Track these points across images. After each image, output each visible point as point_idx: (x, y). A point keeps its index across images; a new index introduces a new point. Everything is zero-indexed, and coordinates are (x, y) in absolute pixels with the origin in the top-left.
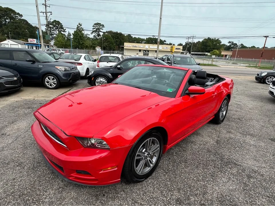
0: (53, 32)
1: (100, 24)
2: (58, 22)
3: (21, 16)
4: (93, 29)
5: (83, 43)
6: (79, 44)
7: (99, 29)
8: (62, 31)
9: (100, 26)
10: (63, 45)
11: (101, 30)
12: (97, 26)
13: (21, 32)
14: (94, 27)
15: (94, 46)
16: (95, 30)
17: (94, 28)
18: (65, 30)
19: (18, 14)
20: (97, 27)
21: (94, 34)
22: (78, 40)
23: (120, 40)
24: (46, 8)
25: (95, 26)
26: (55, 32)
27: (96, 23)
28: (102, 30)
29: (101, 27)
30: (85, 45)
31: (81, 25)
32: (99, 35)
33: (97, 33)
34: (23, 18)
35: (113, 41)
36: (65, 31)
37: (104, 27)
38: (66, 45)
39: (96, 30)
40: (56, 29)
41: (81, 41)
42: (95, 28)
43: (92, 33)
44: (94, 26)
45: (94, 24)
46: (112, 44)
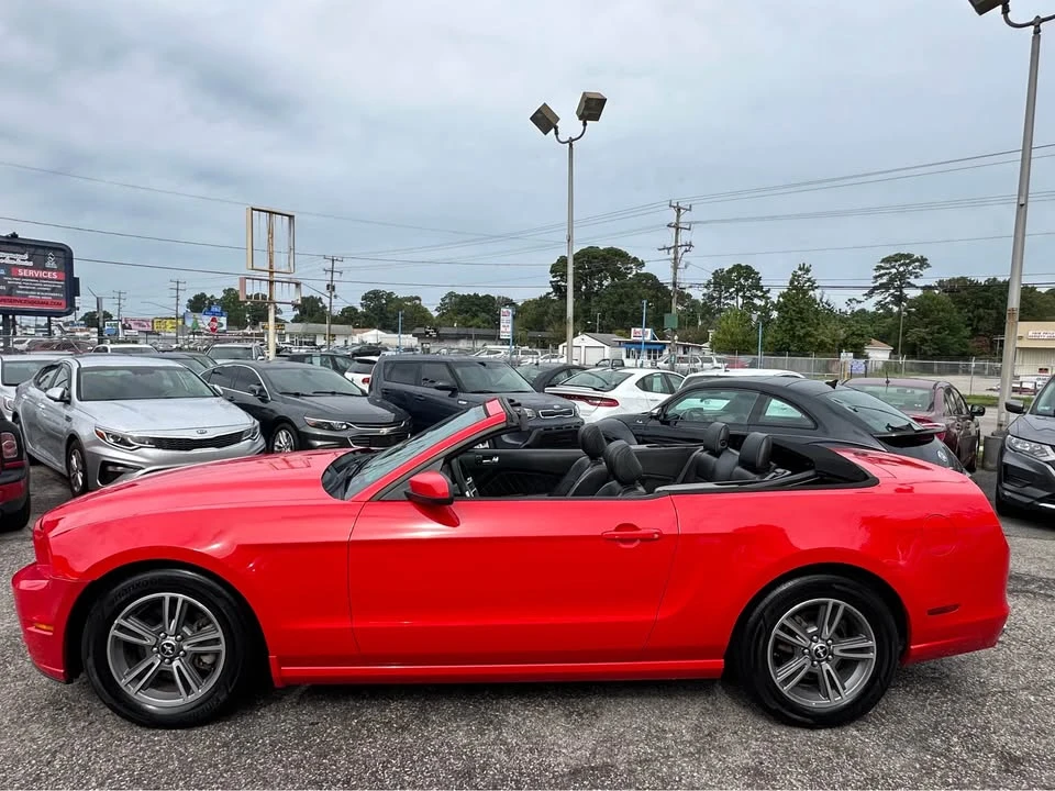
0: (728, 304)
1: (908, 256)
2: (748, 267)
3: (642, 264)
4: (876, 277)
5: (808, 334)
6: (793, 336)
7: (901, 276)
8: (756, 296)
9: (908, 265)
10: (734, 343)
11: (912, 280)
12: (894, 267)
13: (630, 311)
14: (882, 272)
15: (856, 340)
16: (885, 280)
17: (881, 276)
18: (768, 291)
19: (635, 260)
20: (894, 271)
21: (877, 298)
22: (791, 322)
23: (998, 313)
24: (677, 234)
25: (888, 266)
26: (732, 302)
27: (893, 253)
28: (916, 277)
29: (910, 268)
30: (812, 340)
31: (808, 271)
32: (899, 299)
33: (892, 291)
34: (644, 270)
35: (957, 317)
36: (769, 295)
37: (929, 266)
38: (744, 341)
39: (892, 280)
40: (737, 291)
41: (798, 328)
42: (884, 275)
43: (870, 295)
44: (879, 268)
45: (883, 261)
46: (953, 330)
